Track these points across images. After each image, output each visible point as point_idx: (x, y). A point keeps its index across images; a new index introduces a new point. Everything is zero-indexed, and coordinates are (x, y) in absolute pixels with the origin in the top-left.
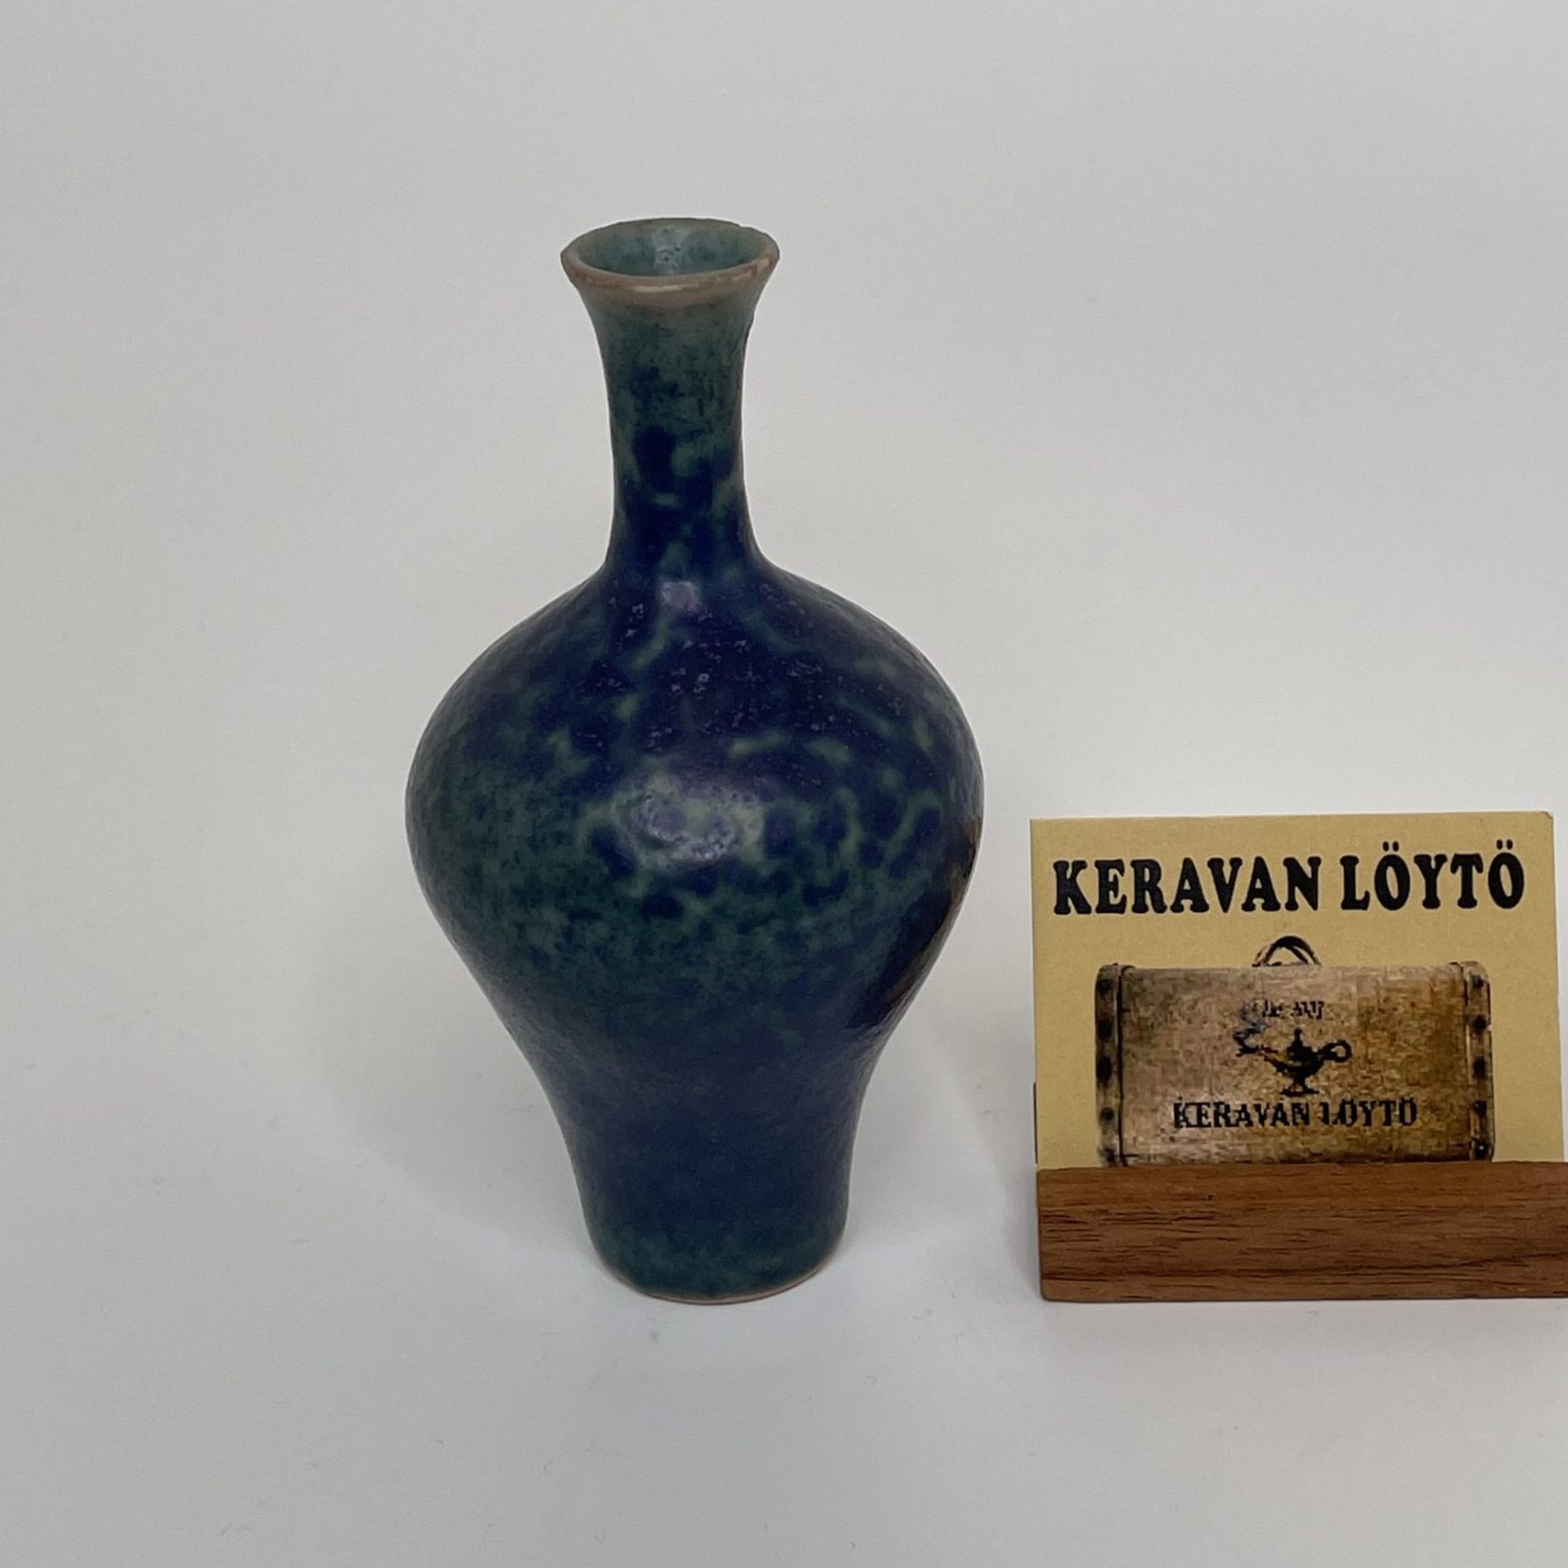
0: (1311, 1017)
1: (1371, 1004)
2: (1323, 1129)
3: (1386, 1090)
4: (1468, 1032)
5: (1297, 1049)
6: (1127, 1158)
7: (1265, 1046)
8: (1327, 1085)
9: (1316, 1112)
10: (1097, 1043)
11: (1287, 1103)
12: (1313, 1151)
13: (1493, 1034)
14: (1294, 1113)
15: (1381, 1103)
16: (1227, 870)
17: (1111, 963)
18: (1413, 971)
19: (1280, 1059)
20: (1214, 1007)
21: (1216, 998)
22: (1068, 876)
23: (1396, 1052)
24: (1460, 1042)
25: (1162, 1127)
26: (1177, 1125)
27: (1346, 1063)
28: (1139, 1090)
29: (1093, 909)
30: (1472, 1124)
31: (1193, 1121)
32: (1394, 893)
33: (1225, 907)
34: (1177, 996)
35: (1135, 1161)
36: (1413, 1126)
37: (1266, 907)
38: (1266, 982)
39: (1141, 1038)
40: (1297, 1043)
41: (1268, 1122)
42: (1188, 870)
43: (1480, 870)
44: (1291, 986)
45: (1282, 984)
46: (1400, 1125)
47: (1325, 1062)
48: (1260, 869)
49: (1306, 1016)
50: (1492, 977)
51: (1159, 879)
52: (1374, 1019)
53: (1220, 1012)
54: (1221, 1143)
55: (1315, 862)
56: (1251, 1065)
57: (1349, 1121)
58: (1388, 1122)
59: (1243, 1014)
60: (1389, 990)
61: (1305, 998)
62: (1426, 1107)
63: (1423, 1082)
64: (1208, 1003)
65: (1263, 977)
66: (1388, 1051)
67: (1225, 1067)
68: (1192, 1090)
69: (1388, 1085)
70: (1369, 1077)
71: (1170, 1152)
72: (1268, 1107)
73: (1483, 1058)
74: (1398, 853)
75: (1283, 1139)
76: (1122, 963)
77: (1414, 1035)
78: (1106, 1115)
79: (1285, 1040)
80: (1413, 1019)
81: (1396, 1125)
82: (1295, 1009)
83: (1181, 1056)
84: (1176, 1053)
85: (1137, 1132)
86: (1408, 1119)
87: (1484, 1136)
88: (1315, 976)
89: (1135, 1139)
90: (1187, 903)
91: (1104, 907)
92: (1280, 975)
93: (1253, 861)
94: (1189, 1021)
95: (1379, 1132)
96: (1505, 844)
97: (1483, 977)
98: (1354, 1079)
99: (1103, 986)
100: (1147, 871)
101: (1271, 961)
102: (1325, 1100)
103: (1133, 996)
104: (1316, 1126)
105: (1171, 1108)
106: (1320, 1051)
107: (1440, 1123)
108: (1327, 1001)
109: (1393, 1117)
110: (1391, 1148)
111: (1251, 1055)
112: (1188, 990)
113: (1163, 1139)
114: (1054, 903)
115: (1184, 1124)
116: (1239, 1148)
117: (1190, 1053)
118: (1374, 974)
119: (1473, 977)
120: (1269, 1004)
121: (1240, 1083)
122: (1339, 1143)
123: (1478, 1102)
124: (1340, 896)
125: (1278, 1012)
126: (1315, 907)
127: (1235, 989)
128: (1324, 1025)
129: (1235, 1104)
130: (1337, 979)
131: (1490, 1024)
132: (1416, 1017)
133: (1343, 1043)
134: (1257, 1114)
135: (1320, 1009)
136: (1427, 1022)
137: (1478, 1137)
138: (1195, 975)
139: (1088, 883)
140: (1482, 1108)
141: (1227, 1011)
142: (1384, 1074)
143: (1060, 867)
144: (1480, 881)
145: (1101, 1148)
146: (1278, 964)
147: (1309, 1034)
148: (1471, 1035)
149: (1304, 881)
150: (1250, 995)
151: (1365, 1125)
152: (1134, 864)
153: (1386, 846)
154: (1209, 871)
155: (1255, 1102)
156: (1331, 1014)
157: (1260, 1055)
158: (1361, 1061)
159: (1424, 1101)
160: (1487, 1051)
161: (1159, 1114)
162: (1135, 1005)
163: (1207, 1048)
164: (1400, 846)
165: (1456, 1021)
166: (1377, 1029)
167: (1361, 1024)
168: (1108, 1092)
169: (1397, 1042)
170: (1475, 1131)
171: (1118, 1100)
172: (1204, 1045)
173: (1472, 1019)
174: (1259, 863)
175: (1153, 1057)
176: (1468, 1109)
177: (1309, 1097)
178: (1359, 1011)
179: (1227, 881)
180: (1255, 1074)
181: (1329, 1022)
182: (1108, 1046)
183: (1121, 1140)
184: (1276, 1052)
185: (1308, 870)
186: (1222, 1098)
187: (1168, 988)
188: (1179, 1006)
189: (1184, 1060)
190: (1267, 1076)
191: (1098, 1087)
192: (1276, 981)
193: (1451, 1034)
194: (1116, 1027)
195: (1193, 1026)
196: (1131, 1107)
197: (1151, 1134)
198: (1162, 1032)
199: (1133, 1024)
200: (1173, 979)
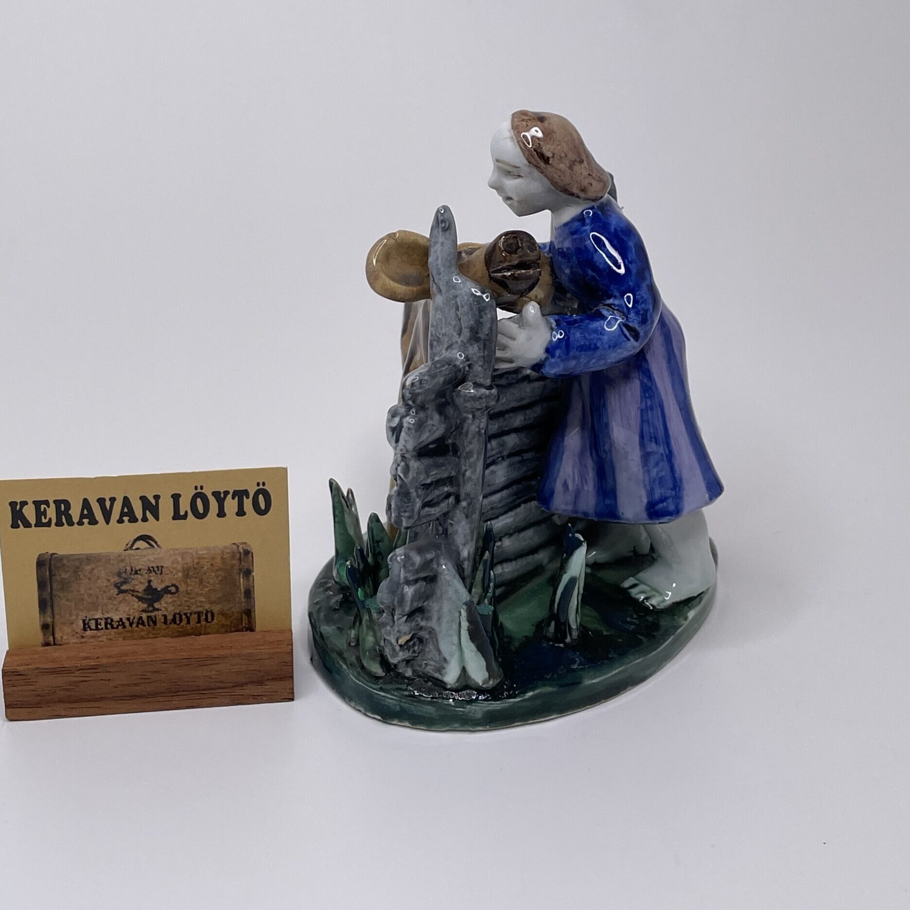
0: (157, 574)
1: (189, 565)
2: (164, 627)
3: (198, 607)
4: (241, 577)
5: (149, 589)
7: (132, 589)
8: (166, 606)
9: (160, 619)
10: (38, 592)
11: (144, 616)
13: (255, 577)
14: (148, 620)
15: (195, 614)
16: (108, 504)
17: (44, 552)
18: (212, 548)
19: (139, 595)
20: (103, 572)
21: (104, 567)
22: (18, 509)
23: (203, 588)
24: (237, 582)
25: (76, 631)
26: (85, 629)
27: (176, 595)
28: (63, 614)
29: (33, 525)
30: (244, 621)
31: (93, 627)
32: (201, 510)
33: (108, 522)
34: (82, 567)
36: (213, 623)
37: (130, 521)
38: (132, 557)
39: (62, 588)
40: (149, 587)
41: (134, 625)
42: (86, 503)
43: (248, 497)
44: (145, 559)
45: (140, 558)
46: (205, 623)
47: (165, 596)
48: (126, 502)
49: (154, 573)
50: (255, 548)
51: (70, 509)
52: (190, 574)
53: (107, 574)
54: (109, 637)
55: (157, 497)
56: (124, 599)
57: (178, 622)
58: (199, 621)
59: (119, 574)
60: (199, 558)
61: (153, 565)
62: (219, 614)
63: (218, 602)
64: (100, 570)
65: (130, 555)
66: (198, 588)
67: (110, 600)
68: (92, 613)
69: (199, 604)
70: (189, 601)
72: (134, 618)
73: (249, 589)
74: (203, 491)
75: (143, 633)
76: (50, 552)
77: (212, 580)
78: (45, 627)
79: (142, 585)
80: (212, 571)
81: (203, 623)
82: (148, 570)
83: (86, 596)
84: (81, 595)
85: (62, 633)
86: (210, 620)
87: (250, 626)
88: (159, 553)
90: (86, 521)
91: (39, 524)
92: (139, 554)
93: (122, 498)
94: (90, 579)
95: (194, 627)
96: (260, 484)
97: (249, 549)
98: (181, 601)
99: (41, 563)
100: (63, 506)
101: (134, 547)
102: (165, 613)
104: (160, 626)
105: (81, 623)
106: (162, 590)
107: (227, 621)
108: (165, 565)
109: (201, 619)
111: (123, 594)
112: (89, 564)
113: (77, 637)
114: (10, 523)
115: (88, 629)
117: (91, 595)
118: (191, 551)
119: (244, 550)
120: (134, 569)
121: (118, 607)
122: (173, 633)
123: (248, 610)
124: (172, 514)
125: (139, 572)
126: (157, 519)
127: (115, 562)
128: (164, 577)
129: (116, 618)
130: (171, 555)
131: (253, 572)
132: (214, 571)
133: (174, 585)
134: (128, 623)
135: (161, 570)
136: (219, 573)
137: (247, 626)
138: (92, 556)
139: (29, 512)
140: (249, 613)
141: (110, 573)
142: (197, 600)
143: (13, 504)
144: (248, 503)
145: (43, 643)
146: (138, 549)
147: (156, 582)
148: (243, 578)
149: (151, 507)
150: (123, 565)
151: (187, 624)
152: (55, 502)
153: (196, 488)
154: (98, 504)
155: (128, 616)
156: (168, 572)
157: (129, 593)
158: (184, 593)
159: (218, 611)
160: (252, 585)
161: (74, 626)
162: (59, 571)
163: (99, 592)
164: (204, 488)
165: (235, 572)
166: (193, 577)
167: (183, 575)
168: (46, 615)
169: (204, 583)
170: (245, 624)
171: (52, 620)
172: (98, 590)
173: (243, 570)
174: (126, 500)
175: (69, 597)
176: (242, 614)
177: (156, 613)
178: (183, 569)
179: (108, 509)
180: (127, 603)
181: (166, 576)
182: (44, 593)
183: (54, 638)
184: (138, 592)
185: (153, 502)
186: (109, 616)
187: (77, 563)
188: (84, 572)
189: (87, 598)
190: (132, 604)
191: (40, 612)
192: (137, 557)
193: (233, 579)
194: (49, 583)
195: (92, 582)
196: (59, 622)
197: (70, 635)
198: (74, 586)
199: (59, 581)
200: (79, 558)
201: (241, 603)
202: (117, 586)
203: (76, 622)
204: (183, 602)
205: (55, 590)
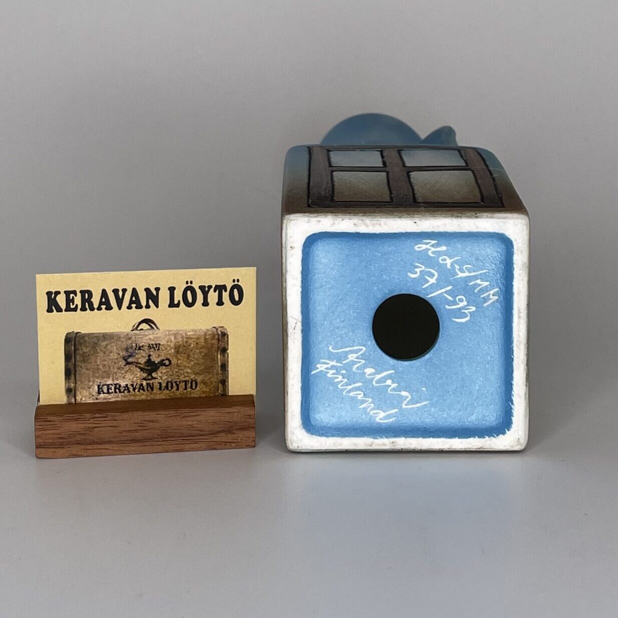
0: (155, 350)
1: (181, 343)
2: (159, 393)
3: (185, 377)
4: (219, 353)
5: (149, 362)
7: (136, 361)
8: (161, 376)
9: (157, 386)
10: (65, 362)
11: (144, 383)
13: (229, 354)
14: (147, 387)
15: (183, 382)
16: (121, 293)
17: (71, 331)
18: (198, 331)
19: (142, 366)
20: (115, 347)
21: (115, 344)
22: (53, 297)
23: (190, 361)
24: (216, 357)
25: (93, 394)
26: (99, 393)
27: (169, 367)
28: (83, 380)
29: (64, 310)
30: (220, 388)
31: (105, 391)
32: (190, 301)
33: (120, 308)
34: (99, 343)
36: (196, 390)
37: (136, 308)
38: (137, 337)
39: (83, 360)
40: (149, 360)
41: (136, 390)
42: (104, 293)
43: (226, 291)
44: (147, 338)
45: (142, 337)
46: (190, 390)
47: (161, 367)
49: (153, 349)
50: (230, 331)
51: (92, 297)
52: (180, 350)
53: (117, 349)
54: (117, 399)
55: (157, 289)
56: (130, 369)
57: (170, 389)
58: (186, 389)
59: (127, 350)
60: (187, 338)
61: (152, 343)
62: (201, 383)
63: (201, 373)
64: (112, 345)
65: (135, 334)
66: (186, 362)
67: (119, 370)
68: (105, 379)
69: (186, 375)
70: (178, 372)
72: (137, 385)
73: (225, 363)
74: (192, 285)
75: (143, 396)
76: (76, 331)
77: (197, 355)
78: (69, 391)
79: (144, 359)
80: (197, 348)
82: (148, 347)
84: (98, 365)
85: (82, 396)
86: (194, 387)
87: (224, 393)
88: (157, 334)
89: (81, 399)
90: (103, 307)
91: (68, 309)
92: (142, 334)
93: (132, 289)
94: (104, 353)
95: (182, 393)
96: (236, 280)
97: (226, 332)
98: (173, 372)
99: (68, 340)
100: (87, 295)
101: (139, 329)
102: (160, 381)
103: (81, 344)
104: (157, 391)
105: (96, 388)
106: (159, 363)
107: (207, 388)
108: (161, 343)
109: (188, 386)
111: (130, 365)
112: (104, 341)
113: (93, 398)
114: (47, 308)
115: (102, 393)
117: (104, 366)
118: (181, 332)
119: (222, 332)
120: (138, 345)
121: (125, 376)
122: (167, 397)
123: (223, 380)
124: (168, 303)
125: (141, 348)
126: (157, 306)
127: (124, 340)
128: (160, 352)
129: (123, 384)
130: (166, 335)
131: (228, 350)
132: (198, 348)
133: (168, 359)
134: (132, 388)
135: (159, 347)
136: (203, 350)
137: (222, 393)
138: (107, 335)
139: (61, 300)
140: (224, 382)
141: (120, 348)
142: (185, 371)
143: (49, 294)
144: (226, 296)
146: (142, 330)
147: (154, 356)
148: (220, 355)
149: (153, 297)
150: (130, 342)
151: (176, 390)
152: (81, 292)
153: (187, 283)
154: (113, 294)
155: (131, 383)
156: (164, 348)
157: (134, 365)
158: (175, 365)
159: (201, 380)
160: (227, 361)
161: (91, 390)
162: (81, 347)
163: (111, 363)
164: (193, 283)
165: (214, 349)
166: (182, 353)
167: (176, 352)
168: (70, 381)
169: (191, 358)
170: (221, 391)
171: (74, 384)
172: (110, 362)
173: (221, 349)
174: (134, 291)
175: (89, 367)
176: (218, 382)
177: (153, 380)
178: (175, 345)
179: (121, 298)
180: (132, 372)
181: (162, 351)
182: (70, 364)
183: (75, 399)
184: (140, 363)
185: (155, 293)
186: (118, 382)
187: (95, 340)
188: (100, 347)
189: (102, 368)
190: (136, 373)
191: (65, 379)
193: (212, 355)
194: (73, 356)
195: (106, 355)
196: (80, 387)
197: (88, 397)
198: (93, 358)
199: (80, 354)
200: (97, 337)
201: (218, 374)
202: (125, 359)
205: (78, 361)
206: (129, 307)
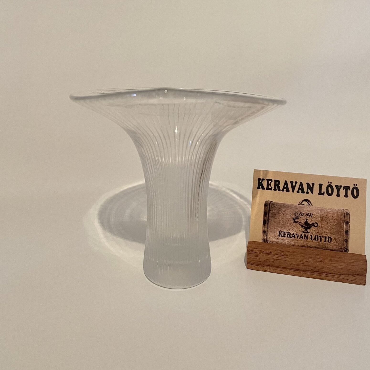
0: (310, 217)
1: (324, 215)
2: (310, 241)
3: (325, 234)
5: (306, 223)
6: (268, 241)
7: (299, 221)
8: (312, 231)
9: (309, 237)
10: (264, 216)
12: (308, 245)
13: (350, 225)
14: (304, 236)
15: (324, 237)
16: (294, 184)
17: (268, 200)
18: (333, 209)
19: (302, 225)
21: (290, 210)
22: (261, 181)
23: (328, 226)
24: (342, 226)
25: (276, 236)
26: (279, 236)
27: (317, 227)
28: (272, 227)
29: (265, 189)
30: (344, 244)
31: (283, 235)
32: (330, 192)
33: (293, 191)
34: (281, 209)
35: (269, 242)
36: (331, 243)
37: (302, 192)
39: (273, 216)
41: (299, 238)
42: (286, 183)
43: (349, 190)
44: (306, 210)
46: (328, 242)
47: (312, 227)
49: (309, 216)
50: (351, 212)
51: (280, 184)
52: (324, 219)
53: (290, 213)
54: (288, 241)
55: (313, 184)
56: (296, 225)
57: (317, 240)
58: (325, 241)
59: (295, 214)
60: (327, 213)
61: (309, 212)
63: (334, 234)
64: (288, 211)
65: (300, 207)
66: (326, 226)
67: (290, 225)
68: (283, 229)
69: (326, 233)
70: (322, 231)
71: (277, 241)
72: (299, 234)
73: (348, 230)
74: (331, 184)
75: (302, 242)
76: (270, 200)
77: (332, 223)
78: (264, 232)
79: (304, 221)
80: (332, 219)
81: (327, 242)
82: (306, 215)
84: (280, 220)
85: (270, 236)
86: (330, 241)
87: (347, 247)
88: (311, 208)
89: (270, 238)
90: (285, 190)
91: (268, 189)
93: (300, 183)
94: (283, 214)
95: (323, 243)
96: (355, 185)
97: (349, 213)
98: (318, 231)
99: (266, 205)
100: (277, 182)
101: (302, 204)
102: (312, 235)
105: (278, 232)
106: (311, 224)
107: (337, 243)
108: (314, 214)
109: (326, 240)
110: (325, 247)
111: (296, 223)
112: (284, 208)
113: (276, 238)
114: (257, 187)
115: (280, 236)
116: (292, 242)
118: (325, 209)
119: (347, 213)
120: (301, 213)
121: (293, 228)
122: (314, 244)
124: (318, 192)
125: (303, 215)
126: (312, 193)
127: (294, 209)
128: (313, 219)
129: (292, 233)
130: (316, 209)
131: (349, 223)
133: (316, 223)
134: (296, 236)
135: (312, 215)
136: (335, 221)
137: (345, 247)
138: (285, 205)
139: (265, 184)
140: (347, 241)
141: (292, 213)
142: (325, 231)
143: (259, 179)
144: (349, 192)
145: (263, 238)
147: (309, 220)
148: (345, 225)
149: (311, 188)
150: (297, 210)
151: (320, 241)
152: (275, 180)
153: (329, 182)
154: (290, 183)
155: (296, 233)
156: (314, 217)
157: (298, 223)
158: (320, 227)
159: (334, 238)
160: (349, 228)
161: (275, 233)
162: (272, 209)
165: (342, 221)
166: (324, 221)
167: (321, 219)
168: (265, 227)
169: (328, 224)
170: (345, 246)
171: (267, 229)
172: (286, 220)
173: (346, 221)
175: (275, 221)
176: (343, 241)
177: (308, 234)
178: (321, 216)
179: (294, 186)
180: (297, 227)
182: (266, 217)
183: (267, 237)
184: (302, 223)
185: (311, 186)
186: (289, 231)
187: (279, 207)
188: (282, 211)
189: (282, 222)
190: (299, 228)
191: (263, 225)
192: (303, 208)
193: (341, 224)
194: (268, 214)
195: (284, 215)
196: (270, 231)
197: (273, 237)
198: (278, 216)
199: (272, 213)
200: (281, 205)
201: (344, 236)
202: (294, 219)
203: (276, 232)
204: (320, 231)
205: (270, 217)
206: (298, 192)
